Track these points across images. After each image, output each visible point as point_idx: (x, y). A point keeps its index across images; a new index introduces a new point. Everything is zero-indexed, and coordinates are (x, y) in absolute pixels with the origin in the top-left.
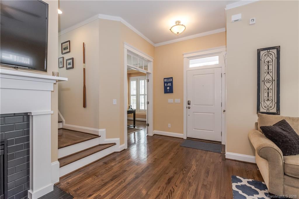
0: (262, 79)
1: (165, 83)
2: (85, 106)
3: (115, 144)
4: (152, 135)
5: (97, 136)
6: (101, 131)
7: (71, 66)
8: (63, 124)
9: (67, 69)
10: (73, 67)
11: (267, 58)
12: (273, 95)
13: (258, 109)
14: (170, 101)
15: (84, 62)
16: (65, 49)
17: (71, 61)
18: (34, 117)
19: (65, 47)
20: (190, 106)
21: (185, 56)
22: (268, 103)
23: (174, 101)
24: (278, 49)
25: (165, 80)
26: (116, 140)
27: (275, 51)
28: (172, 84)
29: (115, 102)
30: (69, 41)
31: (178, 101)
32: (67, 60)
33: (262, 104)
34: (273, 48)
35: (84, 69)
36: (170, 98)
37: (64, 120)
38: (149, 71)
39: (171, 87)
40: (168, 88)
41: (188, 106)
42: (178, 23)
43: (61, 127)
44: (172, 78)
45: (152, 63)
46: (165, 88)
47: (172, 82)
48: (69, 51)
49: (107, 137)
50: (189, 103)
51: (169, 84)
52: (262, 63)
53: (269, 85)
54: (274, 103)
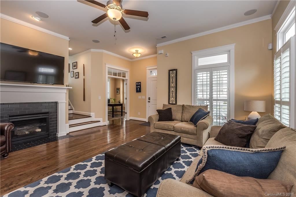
1: (137, 85)
2: (84, 100)
3: (100, 121)
4: (129, 120)
5: (90, 117)
6: (92, 114)
7: (77, 77)
8: (73, 111)
9: (76, 78)
10: (78, 78)
11: (173, 75)
12: (174, 94)
13: (169, 102)
14: (140, 97)
15: (84, 75)
16: (74, 66)
17: (77, 74)
18: (59, 104)
19: (74, 65)
20: (150, 101)
21: (147, 68)
22: (172, 98)
23: (142, 97)
24: (176, 70)
25: (137, 84)
26: (101, 119)
27: (175, 71)
29: (100, 98)
30: (77, 62)
31: (144, 97)
32: (75, 73)
33: (171, 99)
34: (174, 70)
35: (84, 79)
36: (140, 96)
37: (74, 109)
38: (126, 78)
39: (140, 88)
40: (138, 89)
41: (149, 101)
42: (137, 52)
43: (72, 113)
44: (140, 82)
45: (129, 73)
46: (137, 88)
47: (140, 85)
48: (76, 67)
49: (95, 118)
50: (149, 99)
51: (139, 87)
52: (170, 77)
53: (172, 89)
54: (175, 99)
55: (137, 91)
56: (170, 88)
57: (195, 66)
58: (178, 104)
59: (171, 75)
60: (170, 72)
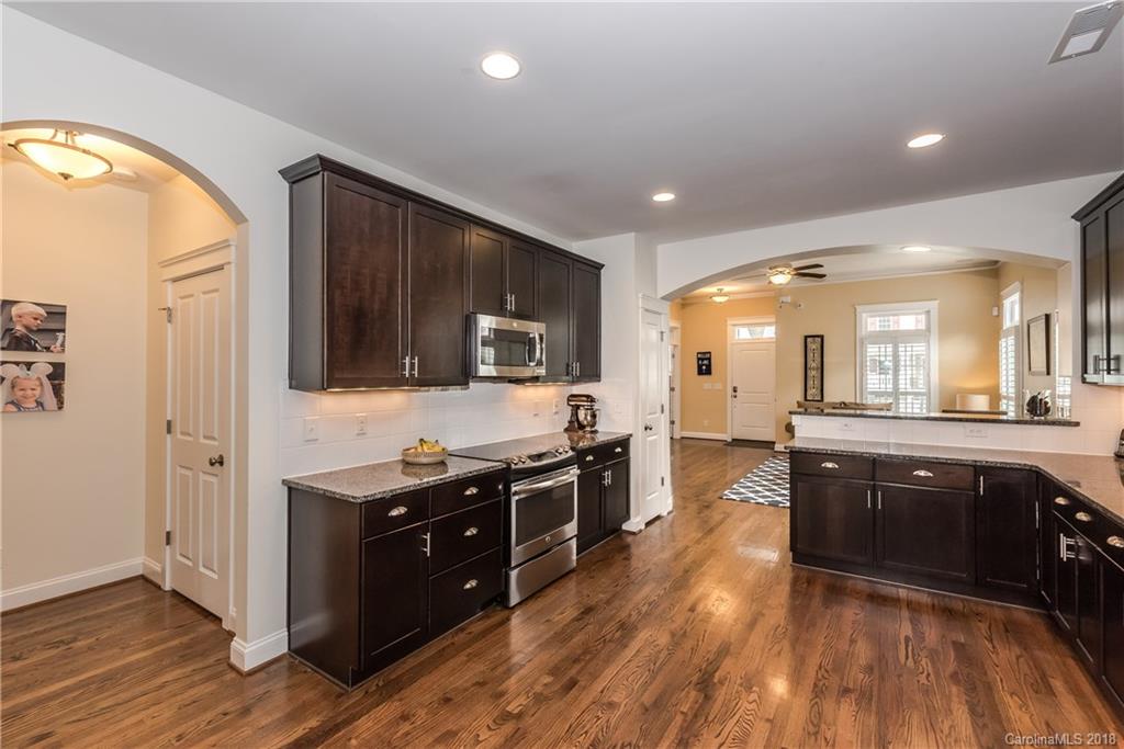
0: (809, 366)
1: (699, 359)
4: (680, 438)
11: (814, 345)
12: (817, 382)
13: (806, 397)
14: (707, 385)
20: (737, 394)
21: (729, 323)
22: (813, 390)
23: (713, 386)
24: (822, 337)
25: (699, 355)
27: (820, 340)
28: (710, 362)
31: (719, 386)
33: (809, 392)
34: (818, 336)
36: (708, 383)
38: (675, 342)
39: (709, 367)
40: (704, 367)
41: (734, 394)
44: (708, 352)
46: (700, 367)
47: (709, 359)
50: (735, 390)
51: (705, 362)
52: (808, 352)
53: (812, 373)
54: (819, 391)
55: (700, 372)
56: (809, 372)
57: (862, 332)
58: (826, 400)
59: (809, 345)
60: (809, 340)
